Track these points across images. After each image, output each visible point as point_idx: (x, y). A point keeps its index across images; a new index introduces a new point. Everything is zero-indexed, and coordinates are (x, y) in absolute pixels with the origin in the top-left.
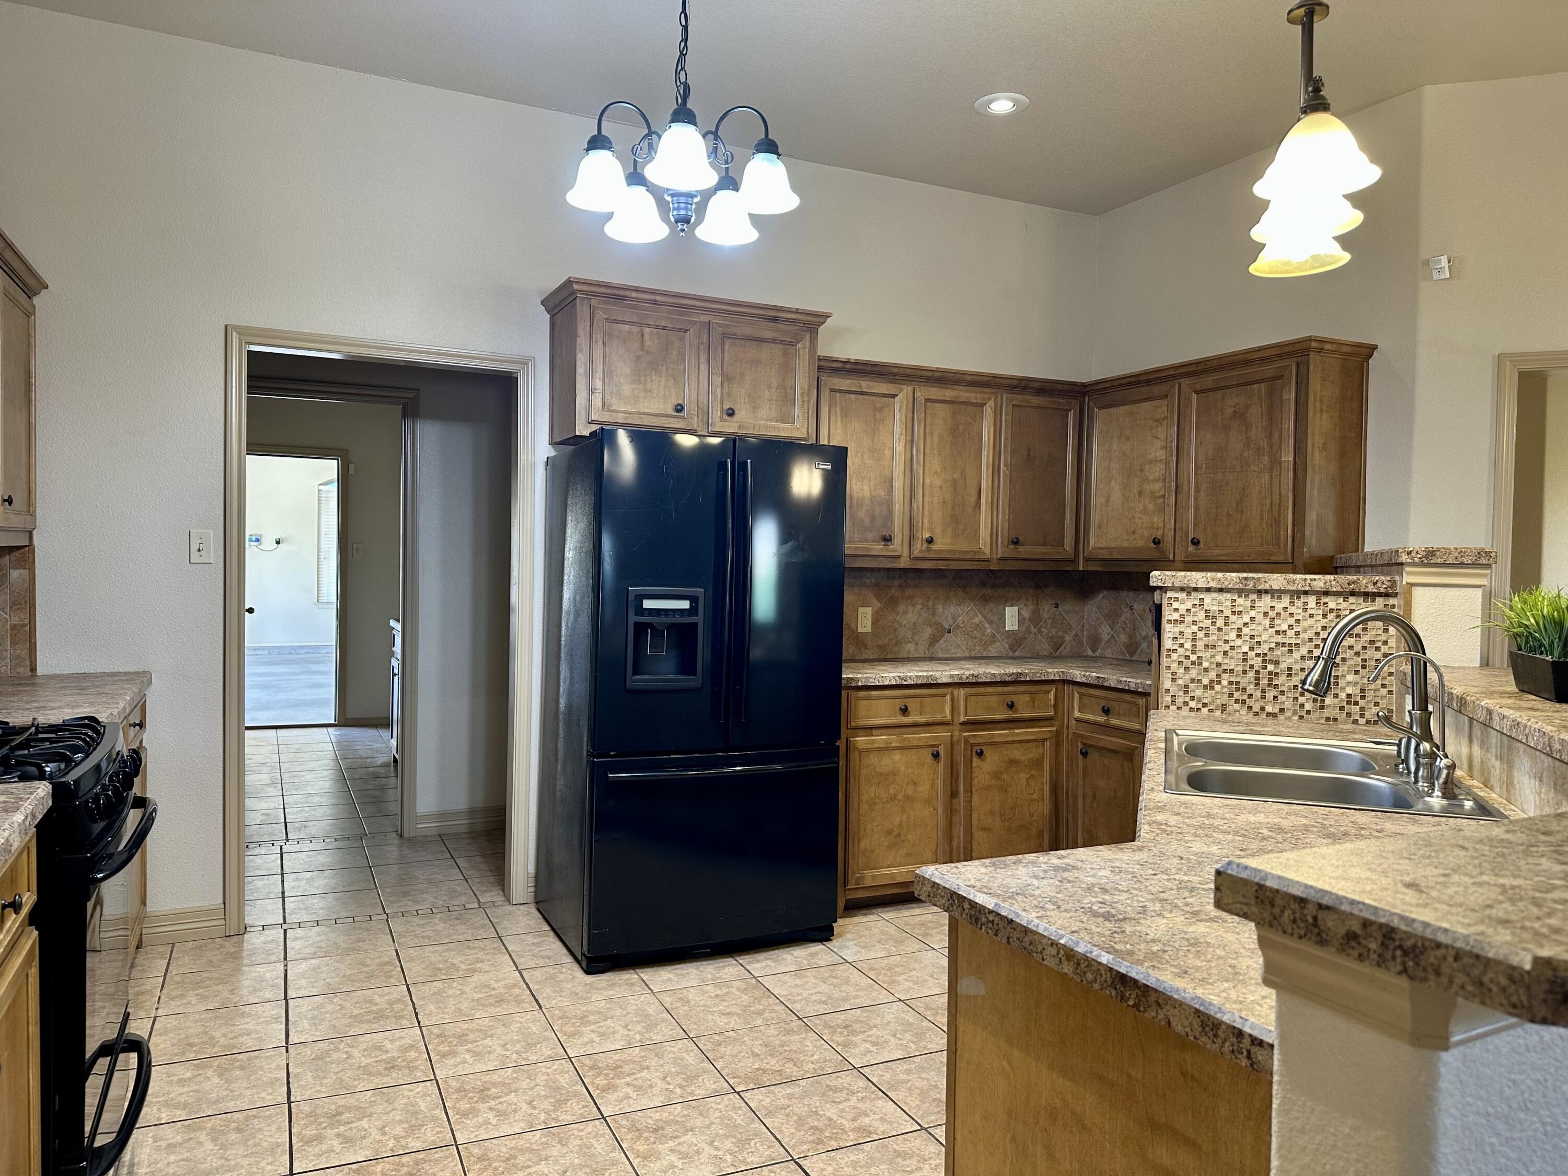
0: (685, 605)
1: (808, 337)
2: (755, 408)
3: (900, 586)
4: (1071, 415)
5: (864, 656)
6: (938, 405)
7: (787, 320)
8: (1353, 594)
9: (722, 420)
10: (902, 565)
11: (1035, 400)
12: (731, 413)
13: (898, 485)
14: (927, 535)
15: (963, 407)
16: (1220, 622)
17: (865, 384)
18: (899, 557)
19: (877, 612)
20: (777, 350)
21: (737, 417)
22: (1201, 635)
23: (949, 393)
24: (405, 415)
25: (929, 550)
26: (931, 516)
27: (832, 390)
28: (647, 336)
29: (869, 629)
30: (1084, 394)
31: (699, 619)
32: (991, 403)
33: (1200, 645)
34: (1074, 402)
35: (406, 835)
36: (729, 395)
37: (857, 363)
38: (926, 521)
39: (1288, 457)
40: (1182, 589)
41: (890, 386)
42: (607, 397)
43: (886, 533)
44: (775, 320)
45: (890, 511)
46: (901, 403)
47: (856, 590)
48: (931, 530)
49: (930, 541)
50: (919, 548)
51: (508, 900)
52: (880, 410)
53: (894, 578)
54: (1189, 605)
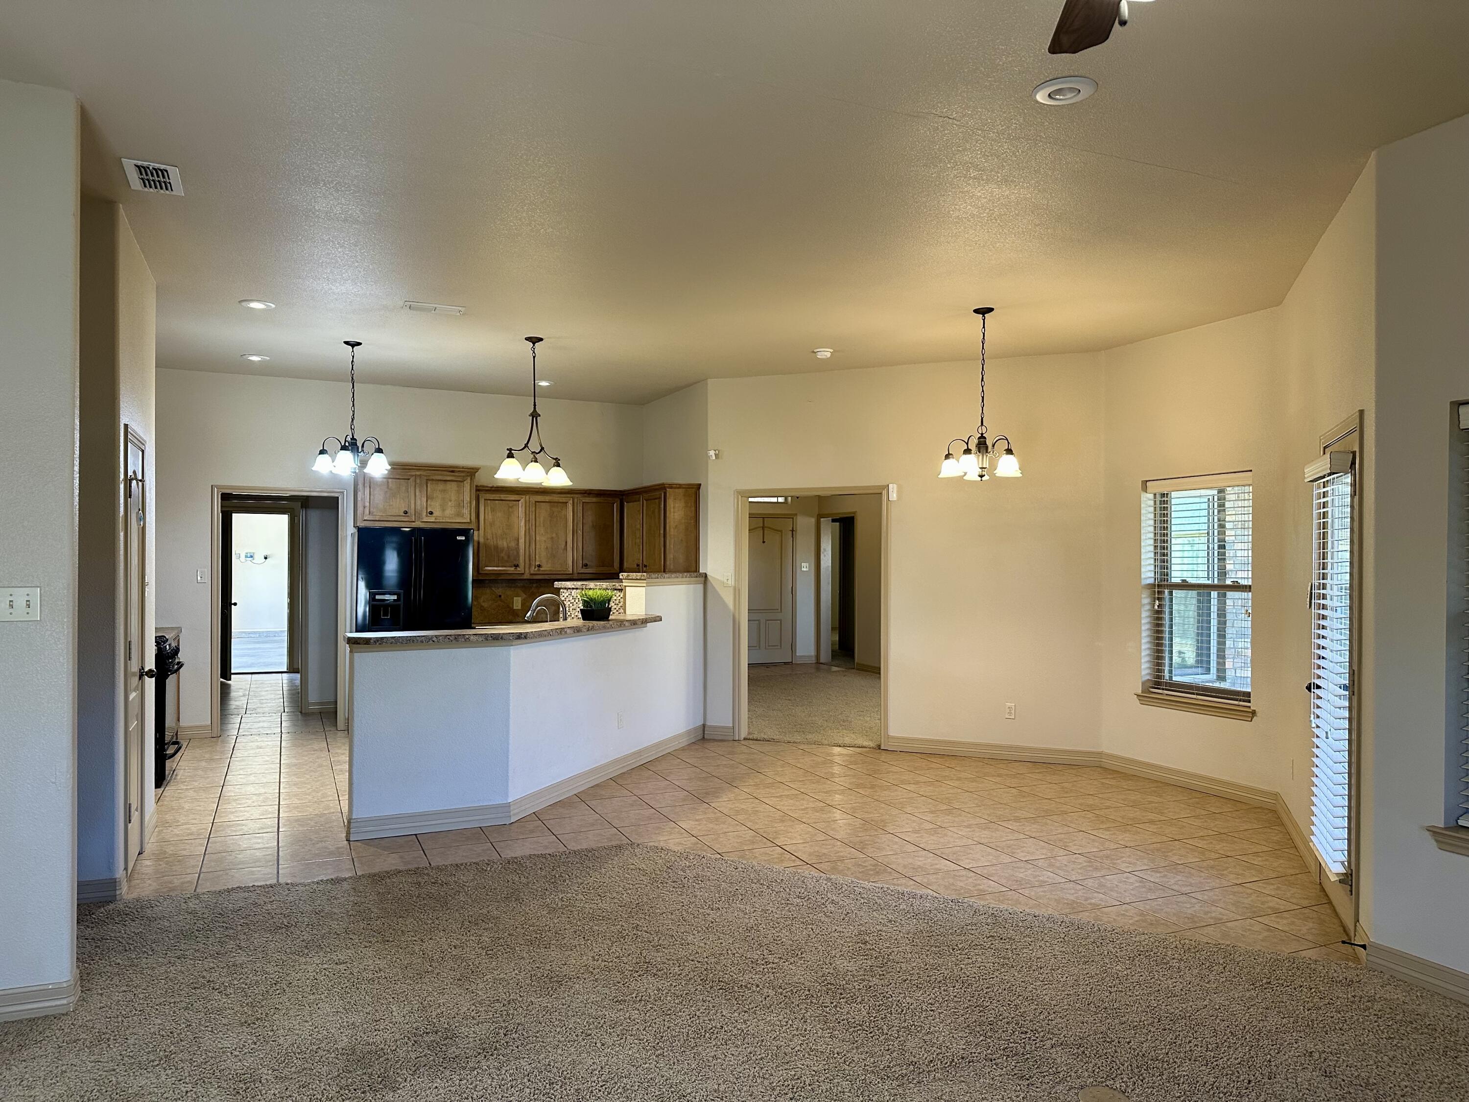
0: (395, 597)
1: (469, 478)
2: (444, 510)
3: (537, 587)
4: (615, 505)
5: (517, 620)
6: (542, 504)
7: (459, 471)
8: (616, 589)
9: (427, 516)
10: (525, 577)
11: (594, 500)
12: (431, 513)
13: (522, 541)
14: (538, 563)
15: (556, 504)
16: (577, 601)
17: (503, 496)
18: (523, 574)
19: (524, 600)
20: (454, 485)
21: (434, 515)
22: (571, 605)
23: (547, 498)
24: (302, 507)
25: (539, 570)
26: (540, 554)
27: (485, 500)
28: (390, 483)
29: (520, 607)
30: (623, 495)
31: (401, 603)
32: (571, 502)
33: (571, 609)
34: (617, 499)
35: (303, 712)
36: (430, 505)
37: (497, 487)
38: (537, 557)
39: (662, 532)
40: (565, 588)
41: (516, 496)
42: (372, 510)
43: (516, 563)
44: (453, 472)
45: (518, 553)
46: (522, 503)
47: (512, 589)
48: (540, 561)
49: (539, 566)
50: (533, 570)
51: (337, 730)
52: (511, 507)
53: (533, 583)
54: (567, 594)
